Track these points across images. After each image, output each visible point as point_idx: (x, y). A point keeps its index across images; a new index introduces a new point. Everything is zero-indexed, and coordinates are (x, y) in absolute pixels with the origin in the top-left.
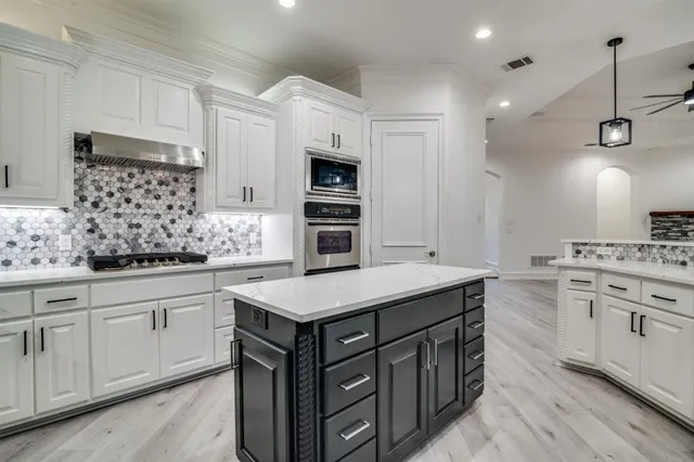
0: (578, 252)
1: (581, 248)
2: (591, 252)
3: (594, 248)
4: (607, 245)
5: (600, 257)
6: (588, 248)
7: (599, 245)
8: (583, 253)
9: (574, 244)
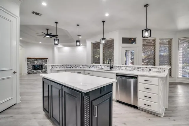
0: (52, 67)
1: (53, 66)
2: (55, 67)
3: (55, 66)
4: (58, 65)
5: (56, 68)
6: (54, 66)
7: (56, 65)
8: (53, 67)
9: (52, 65)
